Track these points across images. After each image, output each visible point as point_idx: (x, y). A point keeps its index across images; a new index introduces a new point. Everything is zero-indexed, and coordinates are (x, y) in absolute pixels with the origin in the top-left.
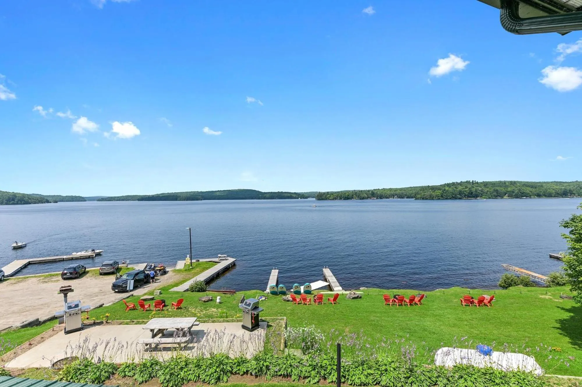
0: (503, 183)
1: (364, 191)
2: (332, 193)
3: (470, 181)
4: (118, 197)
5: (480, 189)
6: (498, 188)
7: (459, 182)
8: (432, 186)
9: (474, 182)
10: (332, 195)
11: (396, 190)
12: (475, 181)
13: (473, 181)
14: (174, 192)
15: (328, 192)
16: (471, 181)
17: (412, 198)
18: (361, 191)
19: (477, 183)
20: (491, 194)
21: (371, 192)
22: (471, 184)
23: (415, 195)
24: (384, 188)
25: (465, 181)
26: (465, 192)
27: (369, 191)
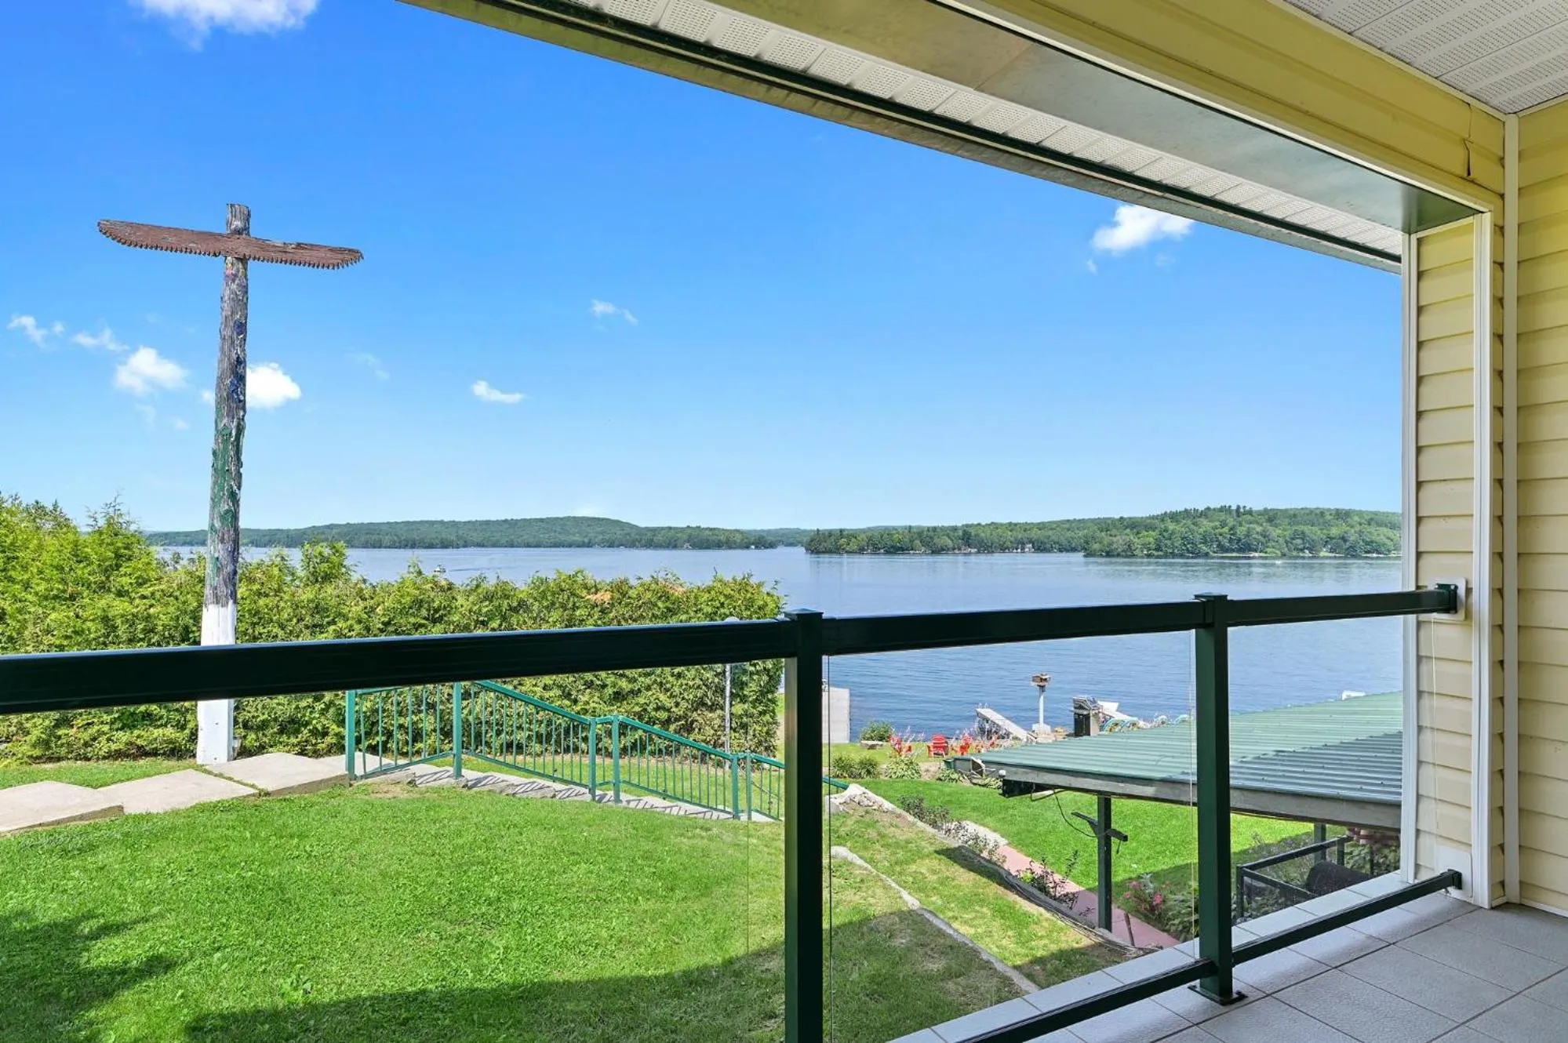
0: (1316, 514)
1: (943, 529)
2: (852, 535)
3: (1230, 507)
5: (1259, 529)
6: (1306, 529)
7: (1201, 508)
8: (1130, 518)
9: (1242, 510)
10: (852, 541)
11: (1026, 527)
12: (1244, 507)
13: (1239, 507)
15: (841, 531)
16: (1234, 507)
17: (1074, 550)
18: (935, 529)
19: (1250, 512)
20: (1286, 542)
21: (960, 533)
22: (1235, 514)
23: (1087, 543)
24: (995, 521)
25: (1219, 507)
26: (1220, 538)
27: (955, 529)
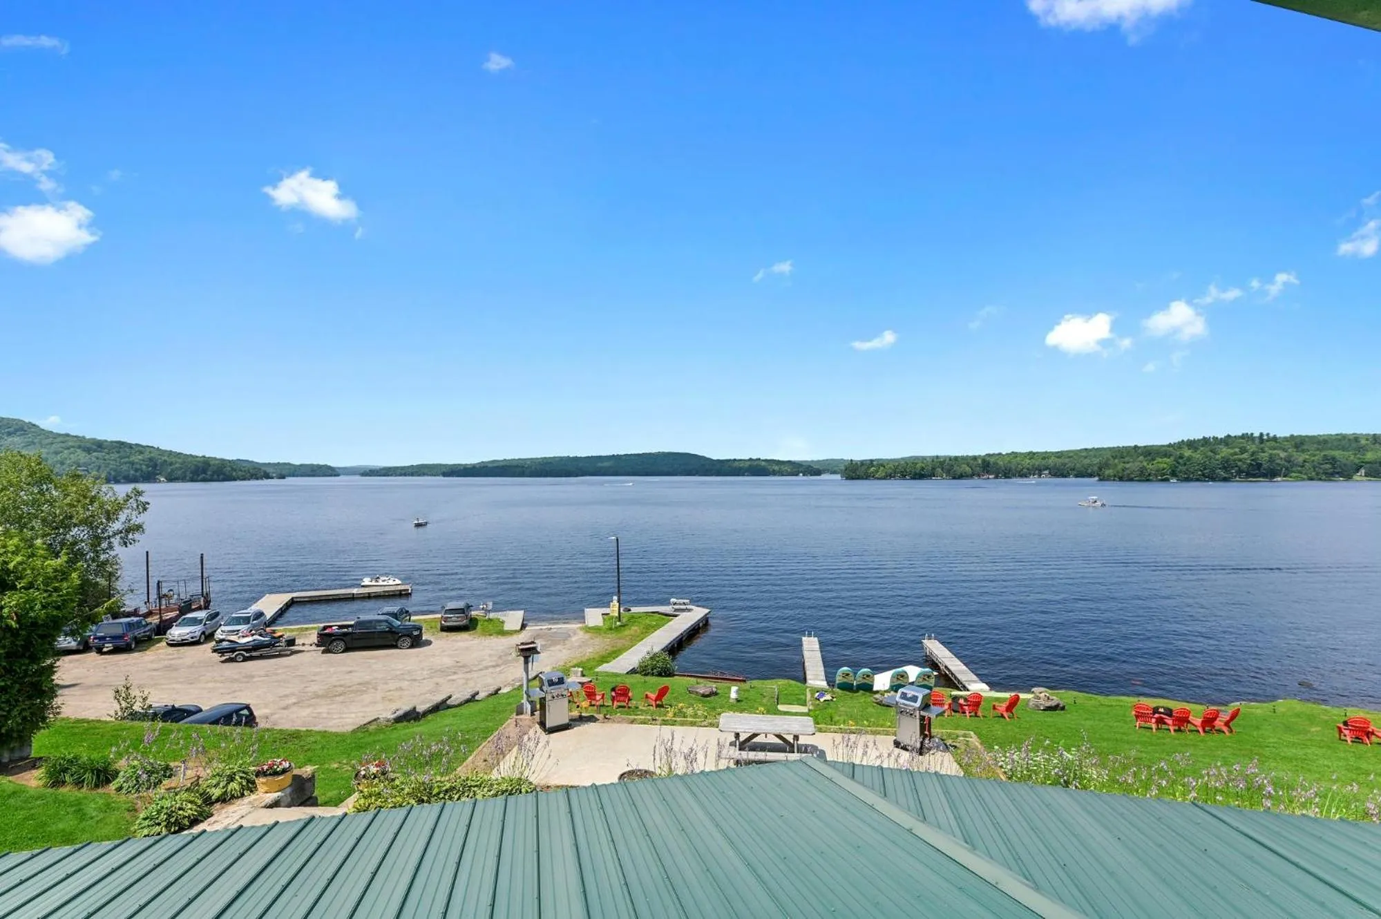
0: (1349, 440)
1: (963, 458)
2: (881, 464)
3: (1252, 434)
4: (403, 468)
5: (1283, 455)
6: (1337, 454)
7: (1221, 435)
8: (1145, 447)
9: (1265, 437)
10: (882, 468)
11: (1046, 456)
12: (1268, 434)
13: (1261, 434)
14: (516, 458)
15: (872, 461)
16: (1257, 434)
17: (1091, 476)
18: (956, 458)
19: (1275, 439)
20: (1314, 467)
21: (980, 461)
22: (1257, 441)
23: (1100, 469)
24: (1015, 451)
25: (1240, 434)
26: (1239, 463)
27: (975, 458)
